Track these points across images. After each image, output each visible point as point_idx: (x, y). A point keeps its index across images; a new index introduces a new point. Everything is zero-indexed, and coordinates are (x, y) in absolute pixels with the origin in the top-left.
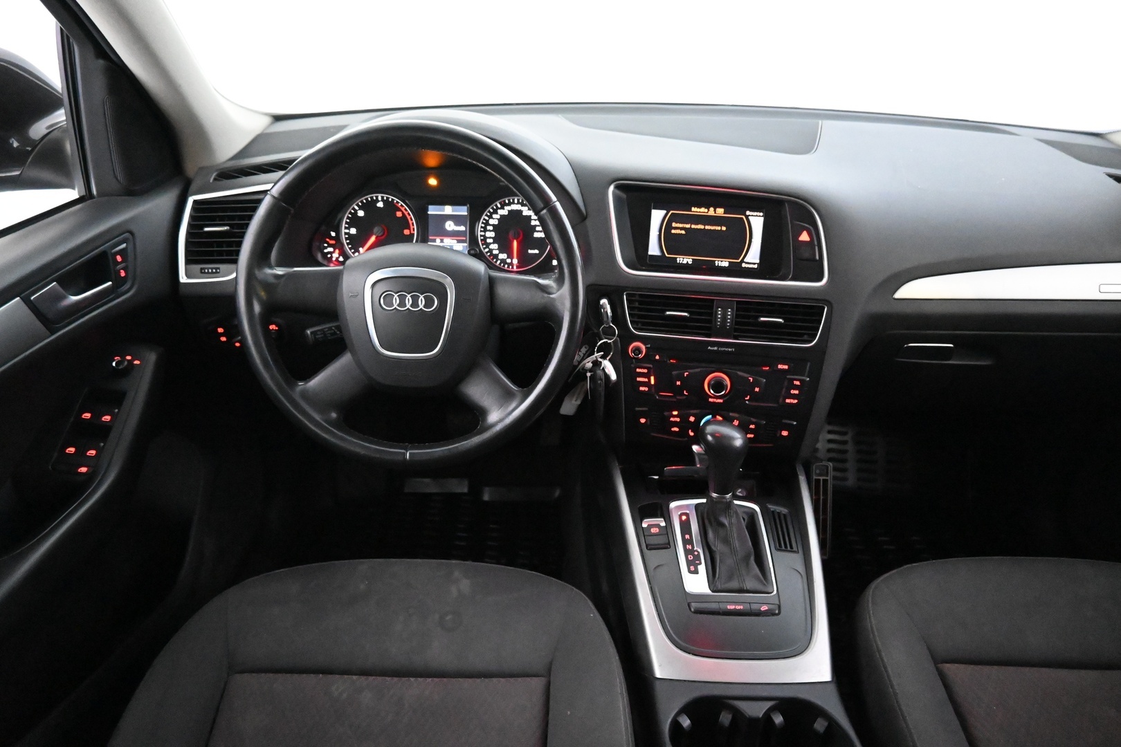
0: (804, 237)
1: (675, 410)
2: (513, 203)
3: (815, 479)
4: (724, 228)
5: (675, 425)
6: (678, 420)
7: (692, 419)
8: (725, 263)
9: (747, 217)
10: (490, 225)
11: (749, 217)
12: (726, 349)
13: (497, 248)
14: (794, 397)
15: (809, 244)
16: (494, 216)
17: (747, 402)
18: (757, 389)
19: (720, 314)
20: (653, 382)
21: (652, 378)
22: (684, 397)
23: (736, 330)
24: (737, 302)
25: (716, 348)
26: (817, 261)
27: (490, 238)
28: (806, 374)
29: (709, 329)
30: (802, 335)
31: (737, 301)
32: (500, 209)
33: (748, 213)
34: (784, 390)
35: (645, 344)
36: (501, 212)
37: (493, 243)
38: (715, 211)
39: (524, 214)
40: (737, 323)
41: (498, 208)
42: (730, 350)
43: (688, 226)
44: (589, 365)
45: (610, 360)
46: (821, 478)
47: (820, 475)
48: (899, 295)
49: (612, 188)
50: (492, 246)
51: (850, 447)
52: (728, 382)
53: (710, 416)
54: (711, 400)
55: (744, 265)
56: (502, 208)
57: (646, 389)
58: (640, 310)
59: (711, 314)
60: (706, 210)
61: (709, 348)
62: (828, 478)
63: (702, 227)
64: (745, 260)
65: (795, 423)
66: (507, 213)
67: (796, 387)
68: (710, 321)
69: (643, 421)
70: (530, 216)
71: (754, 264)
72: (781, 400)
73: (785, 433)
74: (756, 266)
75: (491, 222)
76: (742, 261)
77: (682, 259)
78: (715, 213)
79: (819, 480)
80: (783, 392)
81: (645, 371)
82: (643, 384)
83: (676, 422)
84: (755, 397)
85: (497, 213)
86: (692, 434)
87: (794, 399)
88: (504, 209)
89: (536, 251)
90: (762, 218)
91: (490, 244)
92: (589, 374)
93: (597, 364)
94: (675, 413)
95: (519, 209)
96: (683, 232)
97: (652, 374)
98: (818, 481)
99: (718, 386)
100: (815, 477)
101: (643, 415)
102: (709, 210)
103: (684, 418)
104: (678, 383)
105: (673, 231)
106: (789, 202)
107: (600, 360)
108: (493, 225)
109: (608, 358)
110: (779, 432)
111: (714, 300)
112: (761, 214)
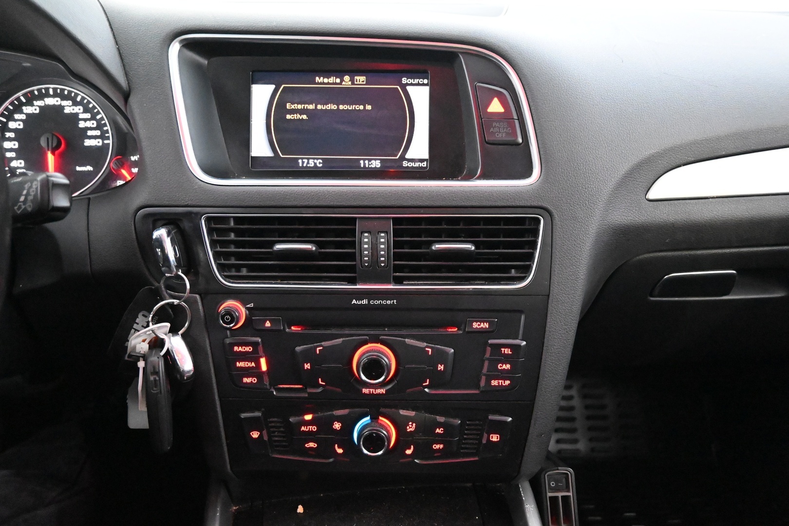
0: (496, 107)
1: (308, 413)
2: (47, 95)
3: (550, 498)
4: (369, 107)
5: (310, 437)
6: (314, 428)
7: (337, 426)
8: (376, 164)
9: (404, 87)
10: (11, 130)
11: (408, 88)
12: (384, 302)
13: (23, 165)
14: (503, 375)
15: (505, 117)
16: (17, 116)
17: (426, 390)
18: (441, 367)
19: (366, 243)
20: (264, 367)
21: (263, 361)
22: (320, 390)
23: (397, 269)
24: (396, 221)
25: (365, 302)
26: (519, 144)
27: (11, 150)
28: (520, 336)
29: (352, 269)
30: (507, 269)
31: (394, 219)
32: (26, 104)
33: (404, 80)
34: (486, 364)
35: (244, 304)
36: (28, 110)
37: (17, 158)
38: (352, 80)
39: (67, 110)
40: (397, 257)
41: (22, 104)
42: (389, 302)
43: (311, 107)
44: (143, 348)
45: (184, 336)
46: (560, 495)
47: (556, 489)
48: (655, 193)
49: (175, 48)
50: (14, 164)
51: (576, 402)
52: (390, 359)
53: (366, 420)
54: (365, 391)
55: (405, 164)
56: (29, 103)
57: (254, 380)
58: (238, 244)
59: (352, 244)
60: (338, 80)
61: (354, 301)
62: (570, 494)
63: (334, 107)
64: (408, 156)
65: (510, 419)
66: (38, 111)
67: (506, 359)
68: (352, 257)
69: (255, 435)
70: (77, 114)
71: (422, 161)
72: (483, 383)
73: (495, 438)
74: (424, 164)
75: (12, 125)
76: (403, 158)
77: (306, 161)
78: (353, 83)
79: (557, 497)
80: (485, 370)
81: (248, 349)
82: (247, 372)
83: (310, 433)
84: (438, 381)
85: (21, 112)
86: (340, 451)
87: (505, 379)
88: (32, 105)
89: (89, 168)
90: (427, 88)
91: (12, 159)
92: (141, 364)
93: (157, 344)
94: (308, 417)
95: (58, 103)
96: (305, 117)
97: (261, 353)
98: (554, 500)
99: (374, 367)
100: (549, 494)
101: (255, 424)
102: (342, 80)
103: (324, 424)
104: (307, 366)
105: (288, 117)
106: (466, 53)
107: (162, 336)
108: (15, 131)
109: (180, 332)
110: (485, 435)
111: (355, 219)
112: (426, 81)
